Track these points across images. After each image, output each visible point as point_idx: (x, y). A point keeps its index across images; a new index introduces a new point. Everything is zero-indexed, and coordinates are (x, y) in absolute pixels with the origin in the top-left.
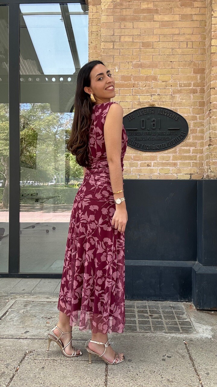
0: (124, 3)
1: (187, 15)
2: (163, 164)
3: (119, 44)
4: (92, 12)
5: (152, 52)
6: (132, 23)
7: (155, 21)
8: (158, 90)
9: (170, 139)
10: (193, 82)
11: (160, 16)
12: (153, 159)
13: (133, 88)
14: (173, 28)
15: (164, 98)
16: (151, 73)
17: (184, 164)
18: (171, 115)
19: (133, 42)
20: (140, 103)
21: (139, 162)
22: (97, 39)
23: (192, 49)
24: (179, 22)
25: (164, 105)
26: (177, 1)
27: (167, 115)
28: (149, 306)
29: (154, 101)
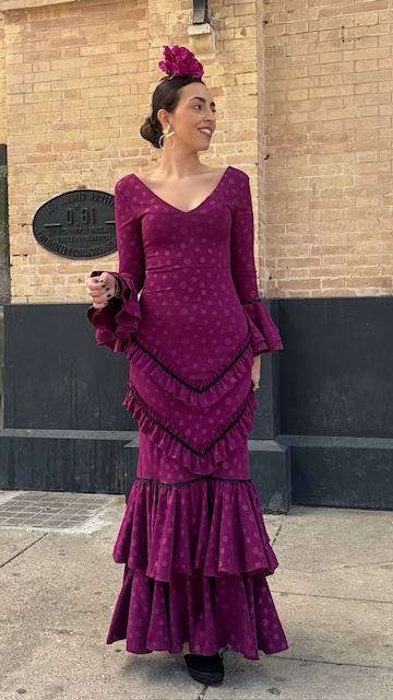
0: (37, 33)
1: (128, 43)
3: (31, 97)
5: (79, 105)
6: (49, 62)
7: (83, 56)
8: (91, 164)
9: (110, 238)
11: (88, 49)
13: (54, 163)
14: (108, 64)
15: (99, 175)
16: (79, 138)
19: (51, 91)
20: (64, 185)
21: (67, 276)
24: (117, 54)
25: (100, 186)
26: (113, 22)
27: (103, 201)
28: (62, 499)
29: (85, 181)
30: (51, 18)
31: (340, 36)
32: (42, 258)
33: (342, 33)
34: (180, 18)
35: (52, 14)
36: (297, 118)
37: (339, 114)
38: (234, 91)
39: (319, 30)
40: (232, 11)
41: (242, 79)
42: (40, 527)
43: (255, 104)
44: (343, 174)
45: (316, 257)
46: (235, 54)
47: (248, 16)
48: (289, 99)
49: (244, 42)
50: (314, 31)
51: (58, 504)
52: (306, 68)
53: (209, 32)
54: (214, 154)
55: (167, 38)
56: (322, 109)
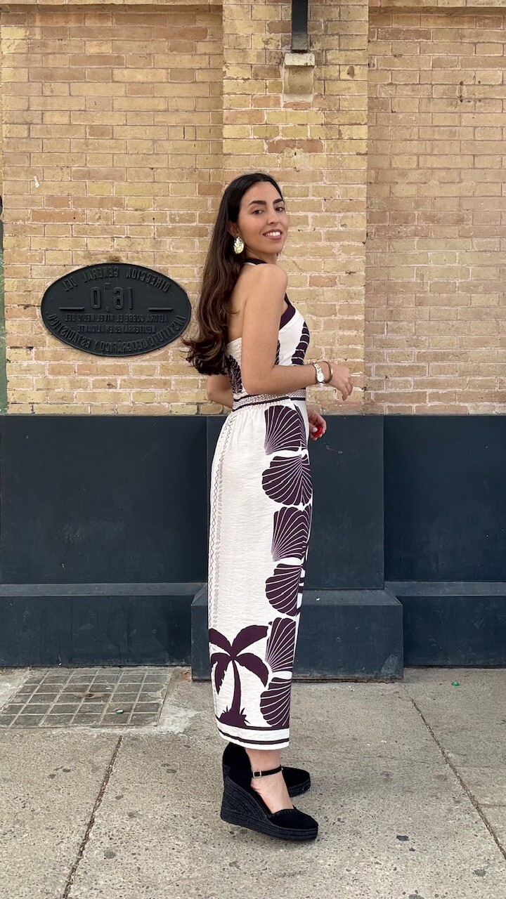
0: (50, 43)
1: (182, 71)
2: (142, 383)
3: (40, 130)
5: (112, 148)
6: (67, 85)
7: (117, 82)
8: (127, 230)
9: (153, 331)
10: (198, 213)
11: (126, 72)
12: (120, 371)
13: (73, 223)
14: (154, 97)
15: (139, 244)
16: (110, 192)
17: (184, 382)
18: (154, 280)
19: (70, 124)
20: (89, 255)
21: (91, 379)
23: (195, 143)
24: (166, 84)
25: (140, 259)
26: (161, 40)
27: (144, 280)
28: (98, 678)
29: (118, 250)
30: (72, 24)
31: (457, 94)
32: (55, 352)
33: (461, 90)
34: (267, 43)
35: (73, 18)
36: (404, 190)
37: (453, 190)
38: (336, 146)
39: (433, 83)
40: (337, 43)
41: (348, 132)
42: (102, 727)
43: (363, 165)
44: (457, 264)
45: (423, 364)
46: (339, 100)
47: (357, 52)
48: (394, 166)
49: (352, 85)
50: (426, 84)
51: (98, 687)
52: (416, 129)
53: (313, 64)
54: (310, 226)
55: (249, 68)
56: (434, 182)
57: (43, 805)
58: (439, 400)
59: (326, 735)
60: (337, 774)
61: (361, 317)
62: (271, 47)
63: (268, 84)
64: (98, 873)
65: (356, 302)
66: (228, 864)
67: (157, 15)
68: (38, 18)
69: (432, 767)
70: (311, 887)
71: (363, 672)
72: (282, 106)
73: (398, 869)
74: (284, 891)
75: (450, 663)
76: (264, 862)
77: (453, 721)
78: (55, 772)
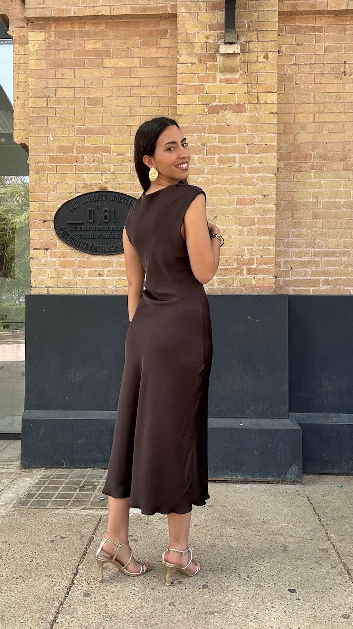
0: (62, 42)
1: (150, 59)
2: (120, 273)
3: (55, 101)
4: (19, 54)
5: (102, 113)
6: (72, 70)
7: (106, 68)
8: (112, 167)
11: (112, 61)
12: (107, 265)
13: (76, 164)
14: (131, 77)
15: (120, 178)
16: (101, 143)
19: (74, 97)
20: (86, 186)
21: (87, 270)
22: (25, 93)
23: (159, 108)
24: (139, 68)
25: (121, 188)
26: (136, 38)
27: (124, 202)
28: (89, 476)
29: (106, 183)
30: (76, 29)
31: (342, 70)
32: (63, 252)
33: (344, 67)
34: (207, 38)
35: (77, 25)
36: (304, 138)
37: (339, 137)
38: (255, 108)
39: (325, 63)
40: (256, 36)
41: (264, 98)
42: (89, 509)
43: (275, 121)
44: (342, 189)
45: (317, 260)
46: (258, 76)
47: (270, 42)
48: (297, 121)
49: (267, 65)
50: (320, 64)
51: (89, 482)
52: (312, 95)
53: (239, 52)
54: (237, 164)
55: (195, 55)
56: (325, 132)
57: (45, 560)
58: (329, 285)
59: (244, 518)
60: (250, 546)
61: (273, 226)
62: (210, 41)
63: (208, 66)
64: (78, 607)
65: (269, 216)
66: (168, 604)
67: (132, 21)
68: (53, 25)
69: (317, 543)
70: (225, 621)
71: (273, 476)
72: (218, 81)
73: (287, 612)
74: (205, 624)
75: (336, 472)
76: (193, 604)
77: (336, 512)
78: (54, 539)
